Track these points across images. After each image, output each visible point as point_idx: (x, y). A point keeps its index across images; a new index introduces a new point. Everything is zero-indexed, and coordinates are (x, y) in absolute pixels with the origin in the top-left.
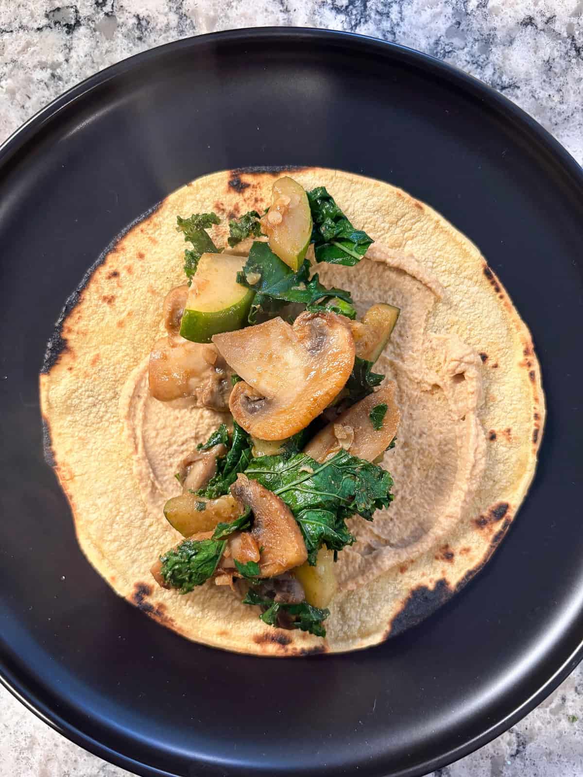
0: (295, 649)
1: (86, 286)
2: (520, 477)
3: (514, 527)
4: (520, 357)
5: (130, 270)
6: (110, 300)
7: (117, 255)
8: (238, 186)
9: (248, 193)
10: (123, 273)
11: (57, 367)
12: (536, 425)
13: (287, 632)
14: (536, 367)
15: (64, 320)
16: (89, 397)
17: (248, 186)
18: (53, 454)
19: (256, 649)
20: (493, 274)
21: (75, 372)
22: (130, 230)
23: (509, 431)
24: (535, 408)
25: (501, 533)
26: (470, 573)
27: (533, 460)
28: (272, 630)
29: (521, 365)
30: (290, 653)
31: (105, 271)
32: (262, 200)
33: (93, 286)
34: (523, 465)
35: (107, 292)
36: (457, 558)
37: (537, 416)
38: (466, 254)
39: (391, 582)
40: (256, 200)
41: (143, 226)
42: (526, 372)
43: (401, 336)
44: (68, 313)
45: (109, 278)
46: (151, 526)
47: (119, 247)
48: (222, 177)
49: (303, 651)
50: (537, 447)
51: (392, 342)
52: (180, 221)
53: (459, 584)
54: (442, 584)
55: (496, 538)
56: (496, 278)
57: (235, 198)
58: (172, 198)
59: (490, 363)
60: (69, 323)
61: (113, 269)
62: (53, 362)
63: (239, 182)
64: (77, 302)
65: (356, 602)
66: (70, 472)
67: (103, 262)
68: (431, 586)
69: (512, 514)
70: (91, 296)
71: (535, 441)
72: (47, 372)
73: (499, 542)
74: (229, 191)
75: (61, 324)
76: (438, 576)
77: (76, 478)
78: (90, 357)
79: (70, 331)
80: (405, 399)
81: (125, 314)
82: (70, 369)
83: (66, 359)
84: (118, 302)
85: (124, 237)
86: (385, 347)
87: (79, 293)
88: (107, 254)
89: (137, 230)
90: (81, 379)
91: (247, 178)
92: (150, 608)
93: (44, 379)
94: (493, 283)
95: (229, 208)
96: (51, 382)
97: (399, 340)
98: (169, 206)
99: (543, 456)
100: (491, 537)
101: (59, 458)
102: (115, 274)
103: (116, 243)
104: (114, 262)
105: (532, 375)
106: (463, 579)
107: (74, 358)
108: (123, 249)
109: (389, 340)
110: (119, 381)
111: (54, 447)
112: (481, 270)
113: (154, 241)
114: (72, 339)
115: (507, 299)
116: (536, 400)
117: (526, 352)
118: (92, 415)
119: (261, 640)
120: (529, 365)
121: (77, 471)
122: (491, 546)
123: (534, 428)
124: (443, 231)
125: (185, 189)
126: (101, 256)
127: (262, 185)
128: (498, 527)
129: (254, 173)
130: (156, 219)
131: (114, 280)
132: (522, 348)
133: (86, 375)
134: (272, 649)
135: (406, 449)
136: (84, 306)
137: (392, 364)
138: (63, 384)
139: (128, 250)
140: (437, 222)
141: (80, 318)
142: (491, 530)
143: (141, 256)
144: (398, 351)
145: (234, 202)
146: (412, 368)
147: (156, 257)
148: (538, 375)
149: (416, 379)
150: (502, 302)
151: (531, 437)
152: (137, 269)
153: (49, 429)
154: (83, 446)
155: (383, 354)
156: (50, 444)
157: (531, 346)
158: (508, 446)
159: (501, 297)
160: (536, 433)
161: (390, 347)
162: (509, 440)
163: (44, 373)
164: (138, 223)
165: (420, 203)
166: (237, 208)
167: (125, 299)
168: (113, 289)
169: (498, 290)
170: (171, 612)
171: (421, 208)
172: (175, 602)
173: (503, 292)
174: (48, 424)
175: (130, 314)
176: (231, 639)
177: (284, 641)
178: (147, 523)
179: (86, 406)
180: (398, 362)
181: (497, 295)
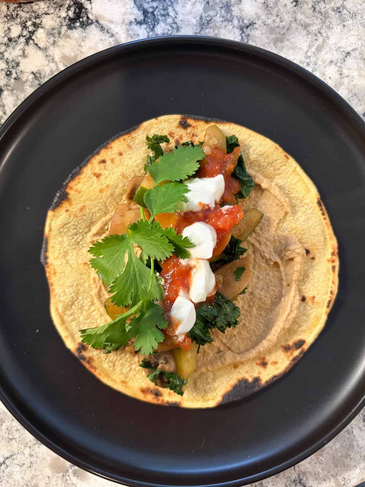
0: (163, 400)
1: (85, 165)
2: (315, 326)
3: (306, 355)
4: (329, 256)
5: (112, 161)
6: (98, 176)
7: (107, 150)
8: (184, 125)
9: (189, 130)
10: (108, 162)
11: (60, 208)
12: (330, 297)
13: (161, 389)
14: (337, 264)
15: (69, 182)
16: (74, 229)
17: (189, 126)
18: (46, 258)
19: (141, 397)
20: (322, 204)
21: (69, 213)
22: (118, 138)
23: (314, 297)
24: (331, 287)
25: (297, 357)
26: (275, 377)
27: (324, 318)
28: (152, 385)
29: (328, 261)
30: (159, 402)
31: (98, 158)
32: (196, 136)
33: (89, 166)
34: (318, 319)
35: (97, 171)
36: (269, 366)
37: (332, 293)
38: (308, 190)
39: (227, 372)
40: (193, 135)
41: (126, 137)
42: (330, 265)
43: (261, 229)
44: (73, 178)
45: (100, 163)
46: (94, 311)
47: (109, 146)
48: (176, 118)
49: (168, 402)
50: (328, 310)
51: (255, 232)
52: (147, 138)
53: (267, 382)
54: (257, 380)
55: (294, 359)
56: (324, 208)
57: (182, 132)
58: (146, 124)
59: (311, 256)
60: (72, 184)
61: (103, 158)
62: (58, 205)
63: (186, 122)
64: (79, 173)
65: (204, 380)
66: (54, 270)
67: (98, 153)
68: (250, 380)
69: (306, 347)
70: (88, 170)
71: (328, 307)
72: (54, 210)
73: (296, 361)
74: (178, 127)
75: (67, 184)
76: (256, 375)
77: (57, 274)
78: (79, 206)
79: (71, 189)
80: (257, 266)
81: (105, 186)
82: (67, 211)
83: (65, 205)
84: (102, 178)
85: (113, 141)
86: (250, 234)
87: (81, 168)
88: (101, 149)
89: (121, 139)
90: (72, 218)
91: (190, 121)
92: (84, 358)
93: (50, 213)
94: (321, 209)
95: (177, 137)
96: (54, 216)
97: (260, 232)
98: (143, 128)
99: (332, 317)
100: (291, 358)
101: (50, 261)
102: (104, 162)
103: (108, 144)
104: (104, 154)
105: (334, 268)
106: (270, 379)
107: (71, 205)
108: (111, 148)
109: (254, 231)
110: (92, 223)
111: (49, 254)
112: (316, 201)
113: (130, 147)
114: (72, 193)
115: (328, 220)
116: (333, 283)
117: (333, 254)
118: (73, 240)
119: (144, 391)
120: (333, 261)
121: (58, 270)
122: (291, 364)
123: (328, 299)
124: (298, 174)
125: (153, 121)
126: (98, 149)
127: (198, 127)
128: (296, 353)
129: (195, 119)
130: (134, 134)
131: (102, 165)
132: (331, 251)
133: (75, 216)
134: (149, 398)
135: (251, 296)
136: (82, 176)
137: (253, 245)
138: (61, 218)
139: (114, 149)
140: (295, 168)
141: (78, 182)
142: (292, 354)
143: (121, 154)
144: (258, 238)
145: (180, 134)
146: (265, 250)
147: (129, 156)
148: (337, 269)
149: (266, 257)
150: (324, 222)
151: (326, 304)
152: (117, 161)
153: (47, 243)
154: (64, 256)
155: (249, 238)
156: (46, 251)
157: (337, 251)
158: (312, 306)
159: (325, 219)
160: (329, 302)
161: (254, 235)
162: (313, 302)
163: (51, 210)
164: (123, 135)
165: (287, 155)
166: (181, 137)
167: (106, 177)
168: (101, 169)
169: (323, 214)
170: (95, 364)
171: (288, 158)
172: (99, 358)
173: (326, 216)
174: (47, 240)
175: (107, 186)
176: (127, 387)
177: (157, 394)
178: (92, 309)
179: (71, 234)
180: (257, 244)
181: (323, 217)
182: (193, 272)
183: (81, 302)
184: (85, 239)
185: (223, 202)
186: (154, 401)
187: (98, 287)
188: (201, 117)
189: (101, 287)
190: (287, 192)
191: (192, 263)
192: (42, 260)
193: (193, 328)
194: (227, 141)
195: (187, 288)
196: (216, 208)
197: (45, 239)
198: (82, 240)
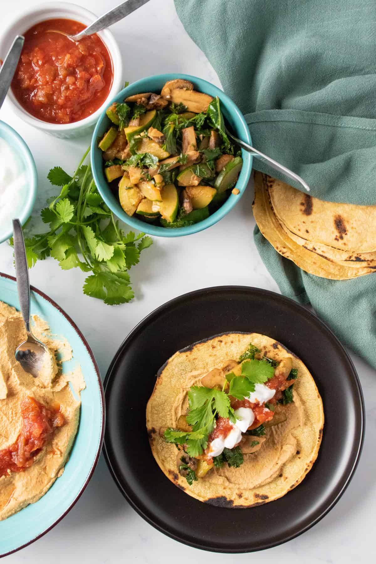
0: (177, 482)
1: (211, 339)
2: (278, 493)
3: (265, 505)
4: (308, 462)
5: (226, 343)
6: (214, 347)
7: (226, 336)
8: (275, 346)
9: (276, 350)
10: (223, 343)
11: (184, 353)
13: (179, 475)
14: (310, 469)
15: (197, 344)
16: (184, 367)
17: (278, 348)
18: (161, 373)
19: (167, 474)
20: (322, 433)
21: (187, 357)
22: (236, 333)
23: (287, 478)
25: (260, 503)
26: (242, 506)
27: (284, 492)
28: (177, 472)
29: (307, 464)
30: (174, 482)
31: (220, 338)
32: (278, 355)
34: (282, 489)
35: (215, 344)
36: (242, 499)
37: (297, 481)
38: (319, 421)
40: (277, 354)
41: (240, 335)
42: (306, 467)
43: (282, 426)
44: (200, 343)
45: (219, 341)
46: (169, 415)
47: (229, 335)
48: (273, 341)
49: (179, 485)
50: (290, 489)
51: (278, 426)
52: (251, 344)
53: (236, 506)
54: (231, 502)
55: (257, 503)
56: (322, 435)
57: (272, 349)
58: (255, 335)
59: (299, 456)
60: (198, 345)
61: (221, 340)
62: (185, 351)
63: (276, 346)
64: (205, 342)
66: (162, 382)
67: (221, 336)
68: (228, 499)
69: (267, 501)
70: (210, 342)
71: (291, 487)
72: (181, 352)
73: (258, 505)
74: (271, 346)
75: (196, 344)
76: (232, 499)
77: (162, 385)
78: (194, 357)
79: (196, 347)
80: (268, 444)
81: (214, 354)
82: (187, 356)
83: (188, 353)
84: (215, 349)
85: (232, 333)
86: (275, 425)
87: (208, 340)
88: (223, 335)
89: (238, 334)
90: (187, 361)
91: (279, 346)
92: (151, 437)
93: (178, 353)
94: (320, 435)
95: (267, 350)
96: (179, 355)
97: (280, 426)
98: (252, 336)
99: (289, 493)
101: (162, 376)
102: (221, 341)
103: (229, 333)
104: (224, 338)
105: (307, 469)
106: (238, 506)
107: (191, 354)
109: (277, 424)
110: (195, 369)
111: (163, 372)
112: (319, 429)
113: (239, 341)
114: (195, 349)
115: (320, 443)
116: (301, 477)
117: (311, 462)
119: (170, 472)
120: (308, 466)
121: (164, 384)
122: (254, 504)
123: (294, 484)
124: (319, 408)
125: (260, 335)
127: (282, 352)
128: (260, 501)
129: (282, 347)
130: (245, 336)
131: (219, 343)
132: (311, 460)
133: (189, 361)
134: (170, 477)
135: (255, 458)
136: (206, 344)
137: (272, 432)
138: (181, 358)
139: (230, 337)
140: (320, 405)
141: (202, 346)
142: (257, 500)
143: (232, 342)
144: (277, 430)
145: (270, 349)
146: (277, 438)
147: (236, 346)
148: (308, 471)
149: (275, 442)
150: (317, 442)
151: (291, 485)
152: (228, 345)
153: (165, 366)
154: (170, 378)
155: (273, 427)
156: (163, 369)
157: (314, 462)
158: (283, 482)
159: (318, 441)
160: (293, 485)
161: (276, 426)
162: (285, 481)
163: (179, 352)
164: (239, 333)
165: (320, 396)
166: (269, 352)
167: (217, 350)
168: (217, 345)
169: (319, 438)
170: (155, 443)
171: (319, 397)
172: (158, 441)
173: (321, 440)
174: (167, 364)
175: (215, 355)
176: (163, 464)
177: (176, 477)
178: (168, 413)
179: (181, 368)
180: (274, 432)
181: (318, 439)
182: (232, 431)
183: (165, 406)
184: (186, 374)
185: (267, 405)
186: (172, 480)
187: (179, 404)
188: (286, 348)
189: (180, 404)
190: (308, 414)
191: (234, 427)
192: (158, 373)
193: (217, 457)
194: (292, 371)
195: (225, 436)
196: (262, 406)
197: (166, 362)
198: (184, 374)
